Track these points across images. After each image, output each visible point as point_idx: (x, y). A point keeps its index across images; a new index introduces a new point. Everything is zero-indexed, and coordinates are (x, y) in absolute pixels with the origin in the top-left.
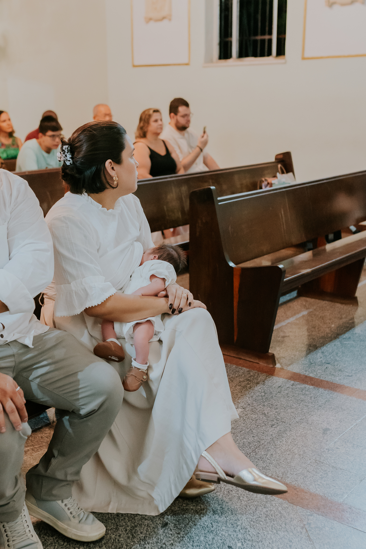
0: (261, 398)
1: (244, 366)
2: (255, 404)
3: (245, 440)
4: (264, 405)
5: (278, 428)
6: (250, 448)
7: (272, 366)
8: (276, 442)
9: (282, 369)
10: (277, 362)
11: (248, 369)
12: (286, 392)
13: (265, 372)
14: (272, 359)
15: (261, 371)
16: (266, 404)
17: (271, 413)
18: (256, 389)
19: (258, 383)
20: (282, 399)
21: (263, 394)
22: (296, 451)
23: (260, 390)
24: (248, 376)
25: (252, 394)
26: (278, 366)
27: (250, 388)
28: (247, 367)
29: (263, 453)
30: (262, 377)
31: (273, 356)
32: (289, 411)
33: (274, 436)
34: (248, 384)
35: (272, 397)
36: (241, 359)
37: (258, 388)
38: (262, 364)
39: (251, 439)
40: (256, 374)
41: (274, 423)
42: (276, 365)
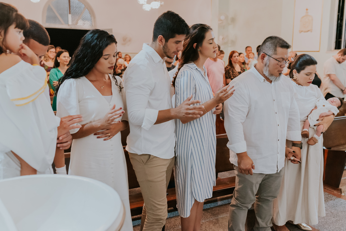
0: (331, 206)
1: (326, 192)
2: (328, 208)
3: (320, 220)
4: (332, 209)
5: (336, 219)
6: (322, 223)
7: (340, 194)
8: (334, 224)
9: (344, 196)
10: (342, 192)
11: (328, 194)
12: (344, 205)
13: (336, 196)
14: (340, 191)
15: (334, 195)
16: (333, 208)
17: (335, 212)
18: (330, 202)
19: (331, 200)
20: (341, 208)
21: (333, 204)
22: (342, 229)
23: (332, 203)
24: (327, 196)
25: (328, 204)
26: (343, 194)
27: (327, 201)
28: (328, 193)
29: (327, 226)
30: (334, 197)
31: (341, 189)
32: (343, 213)
33: (334, 221)
34: (327, 199)
35: (337, 206)
36: (326, 189)
37: (331, 202)
38: (335, 192)
39: (323, 220)
40: (332, 196)
41: (335, 216)
42: (342, 193)
